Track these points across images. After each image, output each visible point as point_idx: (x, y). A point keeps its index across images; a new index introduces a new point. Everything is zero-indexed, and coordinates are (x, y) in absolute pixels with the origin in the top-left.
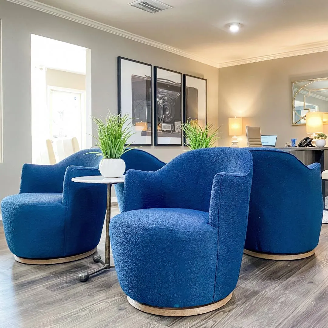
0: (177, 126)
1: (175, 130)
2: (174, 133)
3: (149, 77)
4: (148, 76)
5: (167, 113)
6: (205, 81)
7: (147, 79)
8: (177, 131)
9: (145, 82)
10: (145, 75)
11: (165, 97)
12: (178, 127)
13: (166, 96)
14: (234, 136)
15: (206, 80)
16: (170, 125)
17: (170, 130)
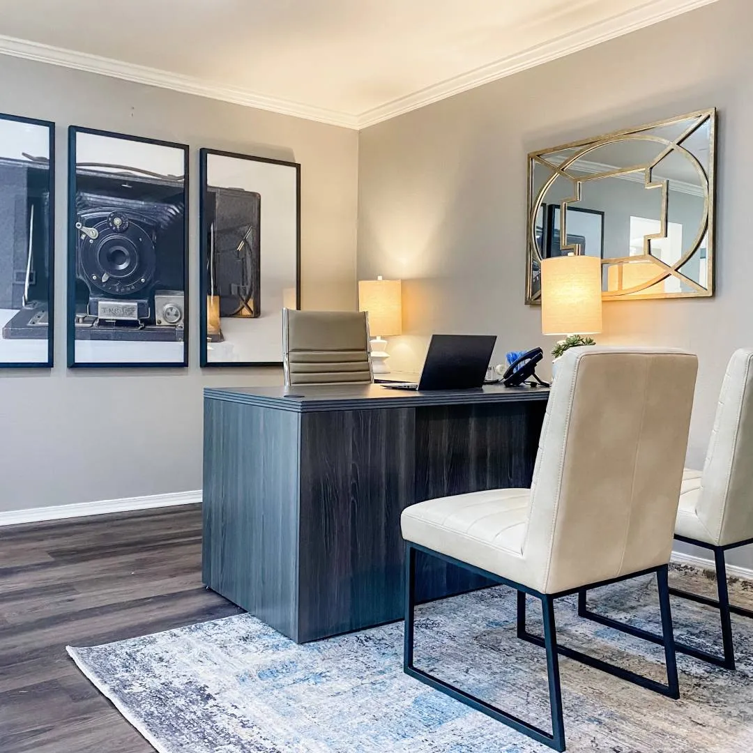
0: (168, 306)
1: (158, 318)
2: (149, 329)
3: (43, 159)
4: (35, 155)
5: (122, 267)
6: (294, 169)
7: (31, 165)
8: (164, 323)
9: (25, 174)
10: (24, 154)
11: (113, 218)
12: (171, 309)
13: (116, 215)
14: (375, 338)
15: (298, 167)
16: (136, 304)
17: (136, 319)
